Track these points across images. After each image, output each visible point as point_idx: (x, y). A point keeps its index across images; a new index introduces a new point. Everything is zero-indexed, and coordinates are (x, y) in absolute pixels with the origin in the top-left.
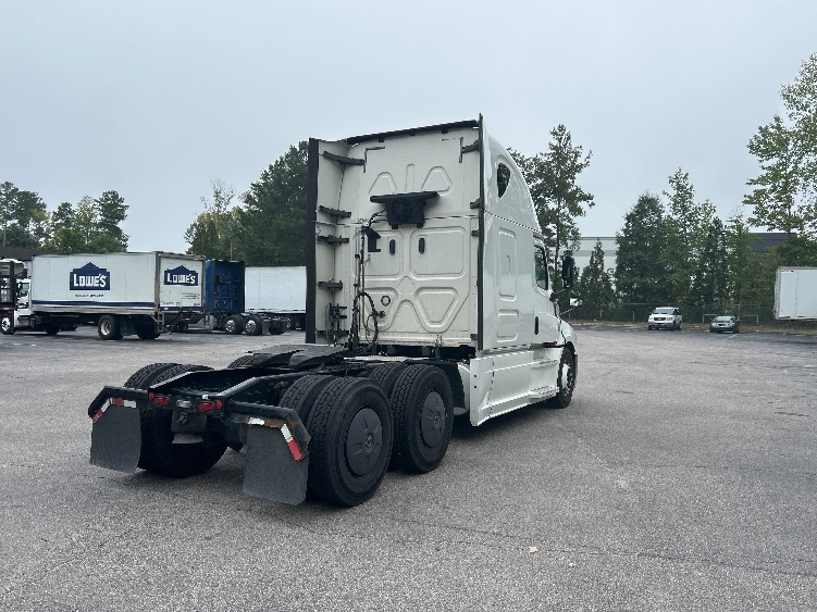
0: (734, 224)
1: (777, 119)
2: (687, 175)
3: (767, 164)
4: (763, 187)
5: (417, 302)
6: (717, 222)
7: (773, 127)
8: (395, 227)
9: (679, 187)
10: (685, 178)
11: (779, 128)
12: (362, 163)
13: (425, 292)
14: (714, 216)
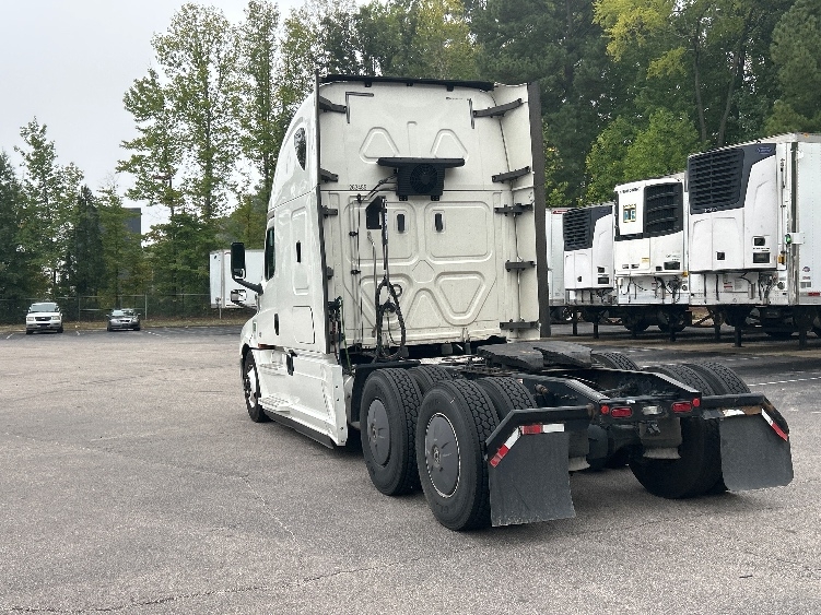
0: (106, 195)
1: (153, 73)
2: (45, 127)
3: (144, 125)
4: (141, 153)
5: (436, 291)
6: (85, 190)
7: (147, 82)
8: (403, 198)
9: (36, 143)
10: (43, 131)
11: (153, 84)
12: (343, 110)
13: (446, 278)
14: (82, 183)
